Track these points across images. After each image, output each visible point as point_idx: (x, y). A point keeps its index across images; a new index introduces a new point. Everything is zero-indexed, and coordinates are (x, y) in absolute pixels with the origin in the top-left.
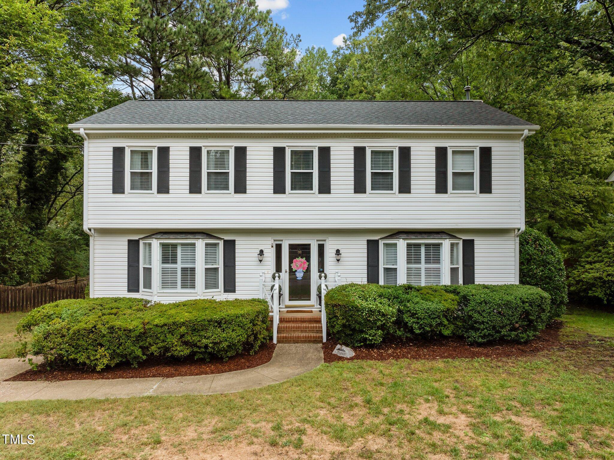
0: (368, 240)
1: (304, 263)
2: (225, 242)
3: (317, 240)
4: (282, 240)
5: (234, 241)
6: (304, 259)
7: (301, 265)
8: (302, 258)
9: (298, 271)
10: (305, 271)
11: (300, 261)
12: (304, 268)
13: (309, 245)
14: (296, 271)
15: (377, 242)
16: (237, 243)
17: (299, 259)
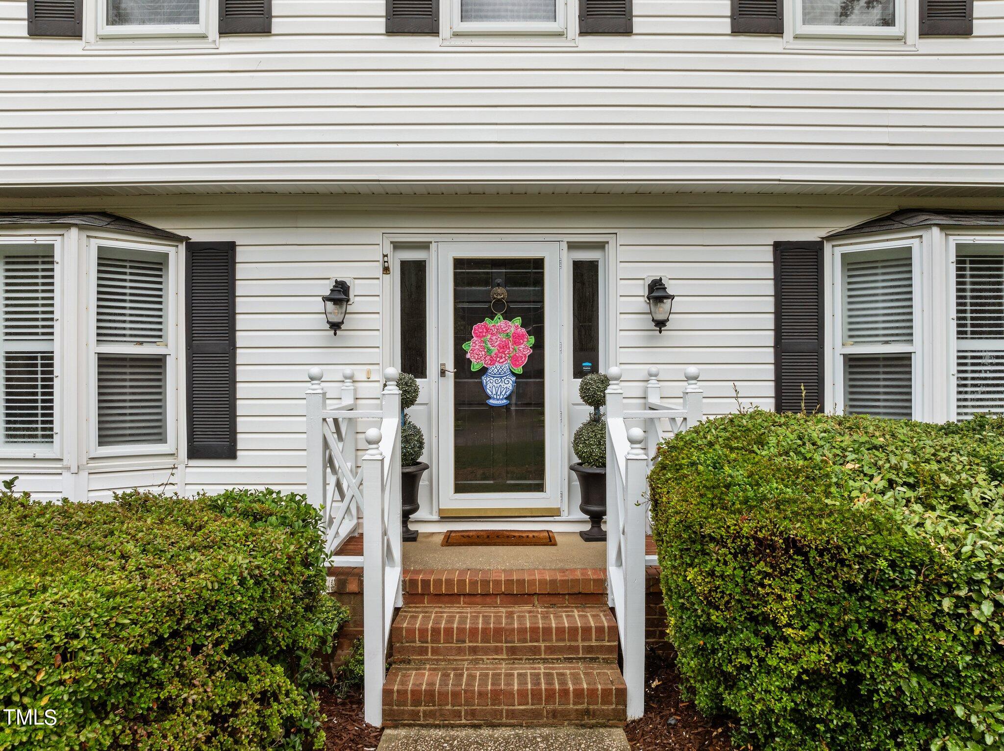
0: (777, 245)
1: (517, 339)
2: (195, 252)
3: (572, 246)
4: (425, 246)
5: (231, 247)
6: (518, 321)
7: (504, 347)
8: (508, 317)
9: (493, 369)
10: (519, 370)
11: (500, 331)
12: (515, 360)
13: (539, 263)
14: (484, 371)
15: (814, 251)
16: (241, 254)
17: (499, 321)
